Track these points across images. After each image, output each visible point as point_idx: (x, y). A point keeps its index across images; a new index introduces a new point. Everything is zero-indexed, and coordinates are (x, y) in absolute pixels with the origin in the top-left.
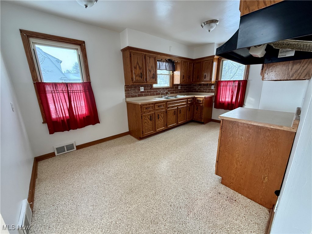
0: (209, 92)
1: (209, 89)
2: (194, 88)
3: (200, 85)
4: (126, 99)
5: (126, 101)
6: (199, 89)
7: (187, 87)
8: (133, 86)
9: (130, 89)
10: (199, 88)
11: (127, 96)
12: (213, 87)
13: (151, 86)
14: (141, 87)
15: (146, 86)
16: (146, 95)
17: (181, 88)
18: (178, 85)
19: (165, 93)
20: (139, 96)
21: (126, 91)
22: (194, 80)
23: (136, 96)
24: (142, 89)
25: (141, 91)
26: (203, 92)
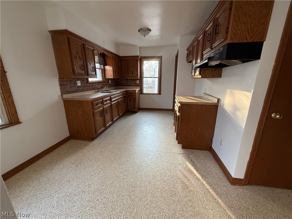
0: (135, 86)
1: (135, 84)
2: (121, 82)
3: (127, 80)
4: (62, 96)
5: (62, 99)
6: (126, 83)
7: (115, 82)
8: (68, 79)
9: (65, 83)
11: (63, 92)
12: (138, 82)
13: (87, 79)
14: (77, 81)
15: (83, 79)
16: (83, 91)
17: (111, 82)
18: (109, 79)
19: (100, 87)
20: (76, 91)
21: (61, 85)
23: (73, 92)
24: (79, 83)
25: (78, 85)
26: (130, 86)
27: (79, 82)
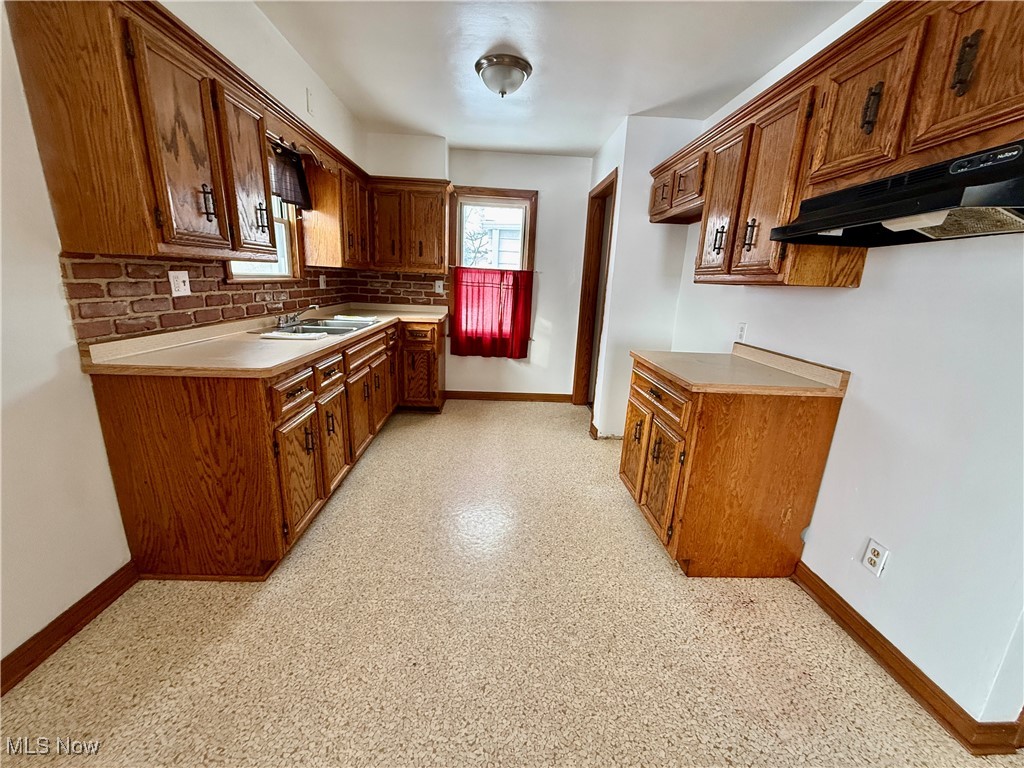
0: (429, 304)
1: (427, 294)
2: (369, 287)
3: (396, 276)
4: (85, 353)
5: (85, 368)
6: (389, 292)
7: (342, 283)
8: (122, 262)
9: (103, 282)
10: (389, 287)
11: (88, 333)
12: (439, 287)
13: (224, 264)
14: (172, 274)
15: (201, 265)
16: (202, 321)
17: (328, 283)
18: (317, 271)
19: (281, 305)
20: (167, 325)
21: (73, 291)
22: (377, 258)
23: (148, 330)
24: (180, 284)
25: (175, 294)
26: (406, 301)
27: (184, 275)
